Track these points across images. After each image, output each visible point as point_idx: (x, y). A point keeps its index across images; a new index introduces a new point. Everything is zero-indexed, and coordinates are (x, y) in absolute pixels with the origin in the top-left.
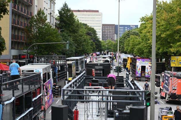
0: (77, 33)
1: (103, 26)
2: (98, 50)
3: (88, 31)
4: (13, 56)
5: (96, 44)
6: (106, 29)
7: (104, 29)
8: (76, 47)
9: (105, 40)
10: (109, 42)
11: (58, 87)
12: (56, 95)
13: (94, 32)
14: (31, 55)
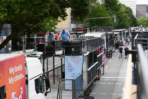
0: (119, 11)
1: (137, 6)
2: (133, 25)
3: (126, 10)
4: (72, 29)
5: (132, 20)
6: (139, 9)
7: (138, 9)
8: (118, 22)
9: (138, 18)
10: (142, 18)
11: (110, 50)
12: (108, 57)
13: (131, 11)
14: (85, 29)
